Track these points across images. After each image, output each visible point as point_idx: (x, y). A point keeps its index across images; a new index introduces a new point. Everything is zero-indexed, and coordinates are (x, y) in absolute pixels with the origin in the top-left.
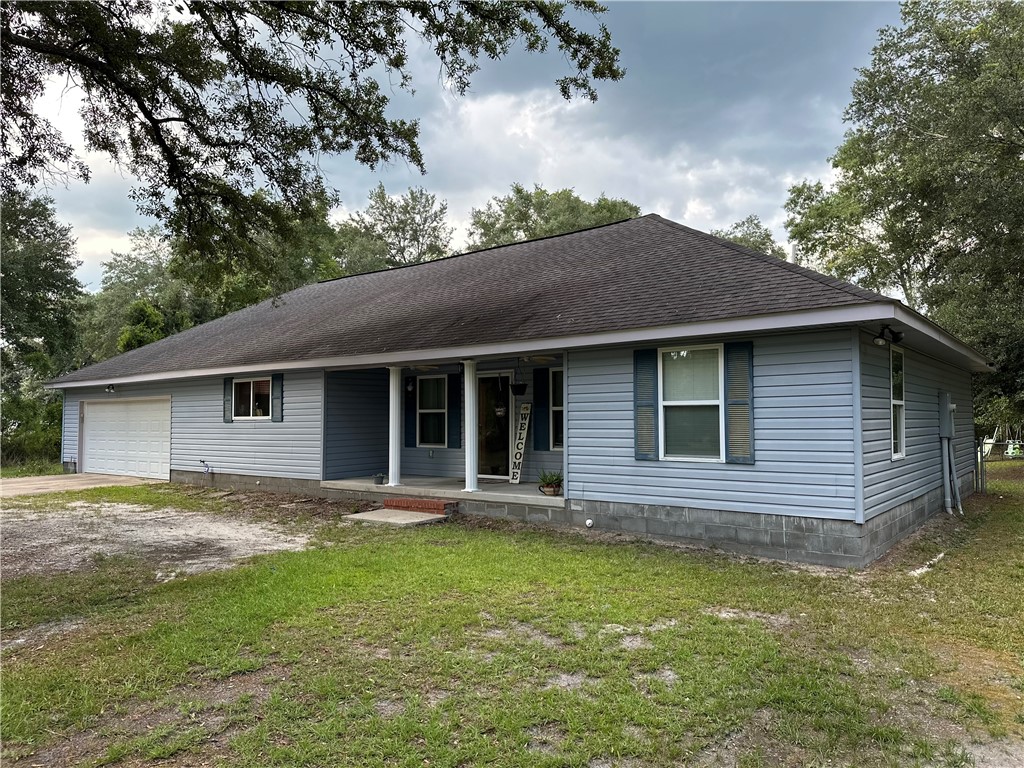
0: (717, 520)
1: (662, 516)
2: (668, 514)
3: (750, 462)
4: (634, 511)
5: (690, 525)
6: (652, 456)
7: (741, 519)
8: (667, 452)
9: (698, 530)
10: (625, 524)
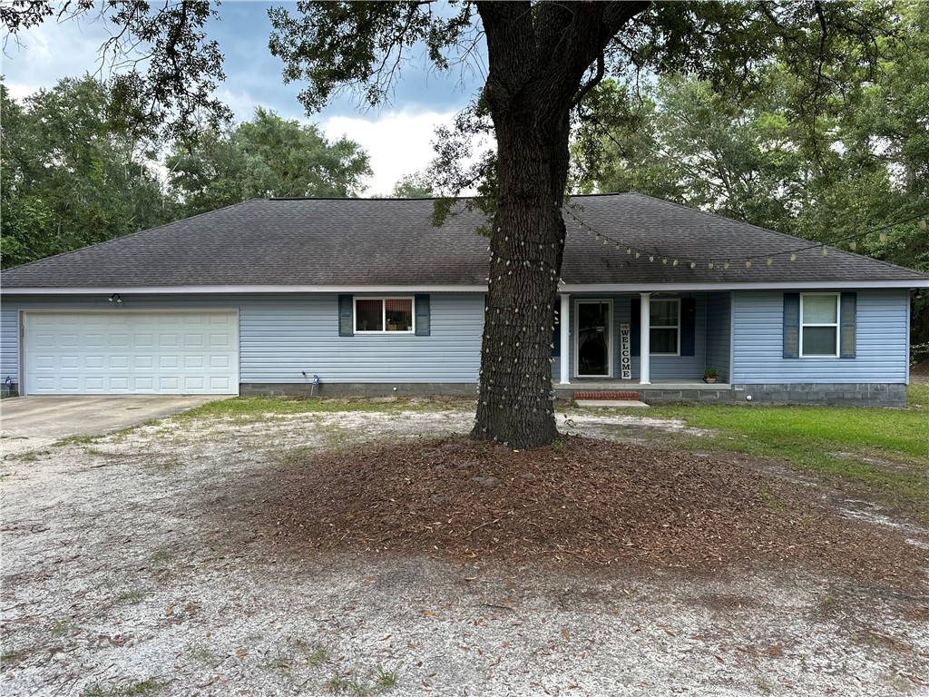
0: (832, 389)
1: (799, 390)
2: (803, 388)
3: (853, 357)
4: (781, 388)
5: (816, 393)
6: (795, 356)
7: (846, 387)
8: (804, 353)
9: (821, 395)
10: (774, 396)
